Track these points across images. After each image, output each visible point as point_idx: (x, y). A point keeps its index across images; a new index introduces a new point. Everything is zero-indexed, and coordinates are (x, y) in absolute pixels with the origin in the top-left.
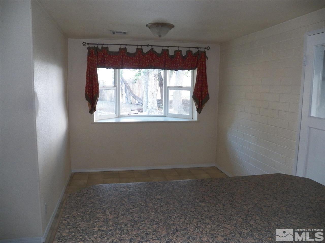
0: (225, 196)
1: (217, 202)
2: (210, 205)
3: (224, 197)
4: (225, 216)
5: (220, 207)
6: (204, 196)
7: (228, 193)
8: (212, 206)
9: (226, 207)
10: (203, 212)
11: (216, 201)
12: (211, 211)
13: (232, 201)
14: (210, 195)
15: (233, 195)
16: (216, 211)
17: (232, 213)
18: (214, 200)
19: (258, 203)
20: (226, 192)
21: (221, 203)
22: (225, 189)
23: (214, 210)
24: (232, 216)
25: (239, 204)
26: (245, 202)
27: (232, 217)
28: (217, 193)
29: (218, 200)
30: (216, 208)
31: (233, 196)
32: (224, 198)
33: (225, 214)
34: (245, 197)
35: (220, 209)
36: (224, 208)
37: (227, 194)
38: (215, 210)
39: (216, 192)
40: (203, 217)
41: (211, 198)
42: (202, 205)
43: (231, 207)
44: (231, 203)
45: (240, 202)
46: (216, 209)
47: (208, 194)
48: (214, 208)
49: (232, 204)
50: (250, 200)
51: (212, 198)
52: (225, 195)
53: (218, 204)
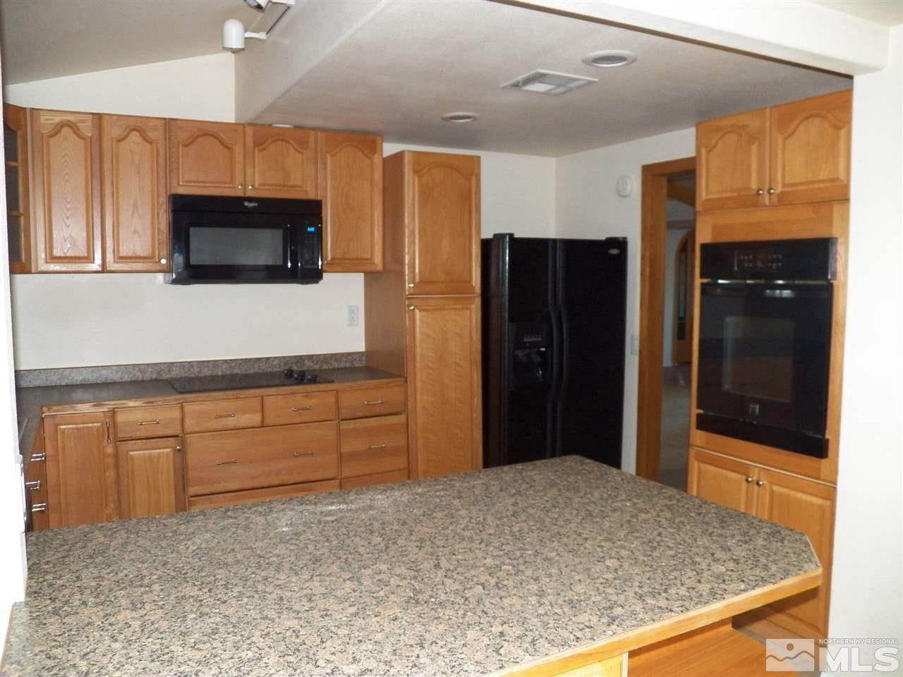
0: (435, 590)
1: (457, 571)
2: (471, 562)
3: (438, 587)
4: (433, 545)
5: (445, 561)
6: (497, 583)
7: (426, 602)
8: (465, 560)
9: (431, 561)
10: (483, 546)
11: (458, 573)
12: (466, 550)
13: (415, 578)
14: (481, 587)
15: (411, 598)
16: (455, 551)
17: (416, 552)
18: (466, 575)
19: (344, 581)
20: (435, 607)
21: (444, 569)
22: (440, 617)
23: (459, 552)
24: (417, 547)
25: (397, 573)
26: (380, 580)
27: (419, 544)
28: (463, 597)
29: (455, 576)
30: (454, 557)
31: (412, 595)
32: (438, 584)
33: (432, 548)
34: (375, 595)
35: (444, 555)
36: (437, 560)
37: (432, 597)
38: (457, 553)
39: (467, 602)
40: (479, 537)
41: (475, 579)
42: (491, 560)
43: (419, 563)
44: (419, 573)
45: (392, 579)
46: (454, 554)
47: (487, 592)
48: (460, 557)
49: (416, 571)
50: (362, 588)
51: (473, 581)
52: (437, 594)
53: (452, 568)
